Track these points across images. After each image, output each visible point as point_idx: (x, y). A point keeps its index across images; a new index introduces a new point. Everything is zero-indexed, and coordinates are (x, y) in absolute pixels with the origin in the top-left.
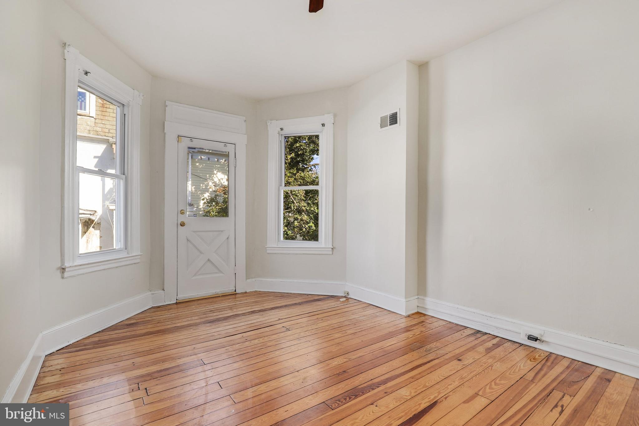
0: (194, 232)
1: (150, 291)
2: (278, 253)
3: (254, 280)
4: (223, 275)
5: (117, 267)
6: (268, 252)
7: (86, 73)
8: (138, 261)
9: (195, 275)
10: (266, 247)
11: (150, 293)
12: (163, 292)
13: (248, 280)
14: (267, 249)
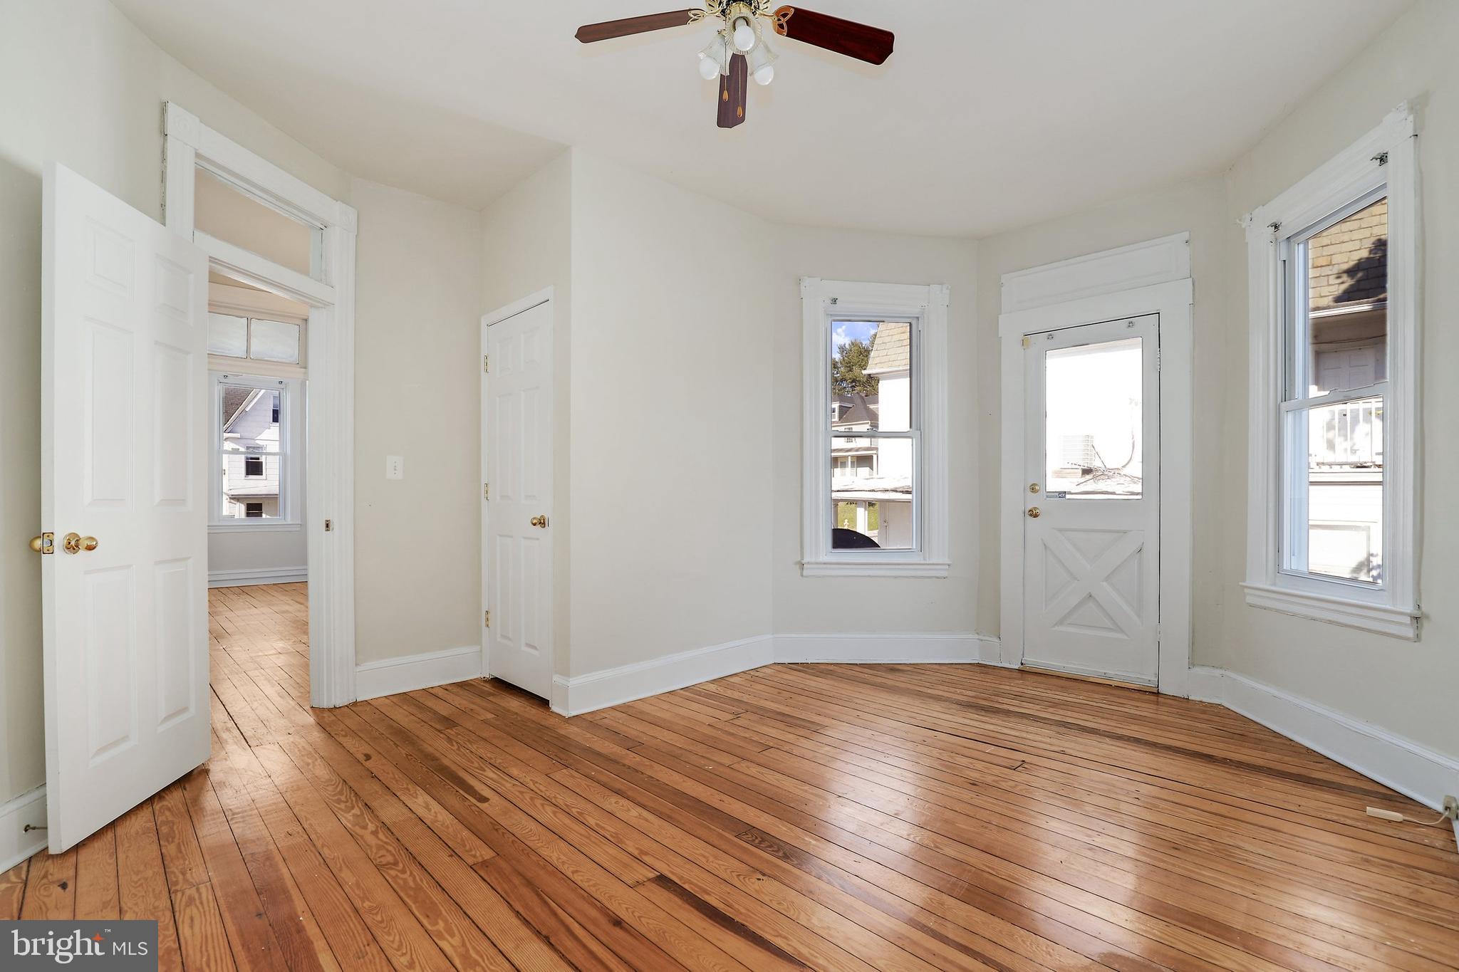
0: (1060, 530)
1: (978, 634)
2: (1271, 609)
3: (1218, 672)
4: (1125, 637)
5: (896, 577)
6: (1249, 599)
7: (835, 301)
8: (944, 574)
9: (1061, 622)
10: (1241, 583)
11: (976, 636)
12: (997, 640)
13: (1197, 670)
14: (1246, 591)
